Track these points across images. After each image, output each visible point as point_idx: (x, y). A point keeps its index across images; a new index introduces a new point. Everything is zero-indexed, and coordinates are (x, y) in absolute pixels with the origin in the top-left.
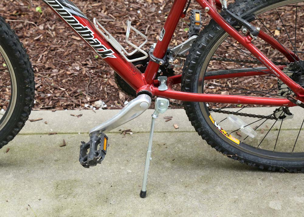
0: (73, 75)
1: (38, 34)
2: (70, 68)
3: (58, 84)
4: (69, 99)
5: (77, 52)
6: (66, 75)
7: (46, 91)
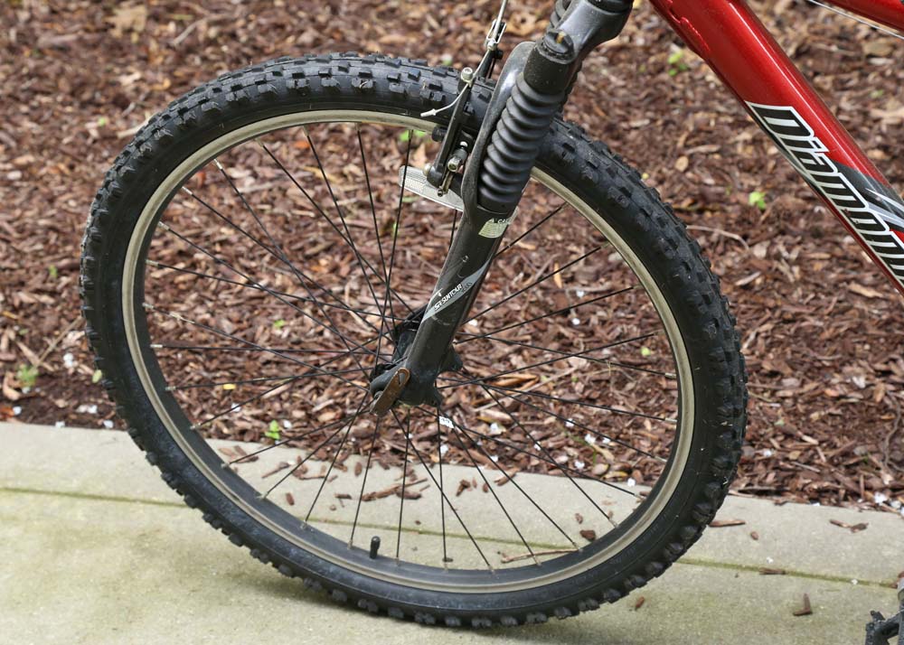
0: (843, 401)
1: (750, 270)
2: (836, 379)
3: (797, 424)
4: (826, 471)
5: (860, 333)
6: (823, 398)
7: (758, 440)
